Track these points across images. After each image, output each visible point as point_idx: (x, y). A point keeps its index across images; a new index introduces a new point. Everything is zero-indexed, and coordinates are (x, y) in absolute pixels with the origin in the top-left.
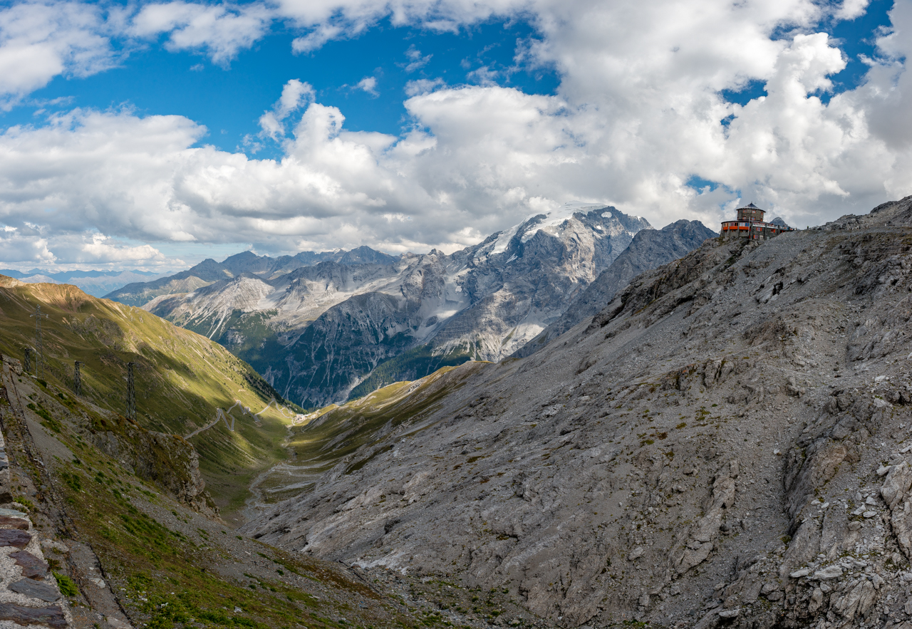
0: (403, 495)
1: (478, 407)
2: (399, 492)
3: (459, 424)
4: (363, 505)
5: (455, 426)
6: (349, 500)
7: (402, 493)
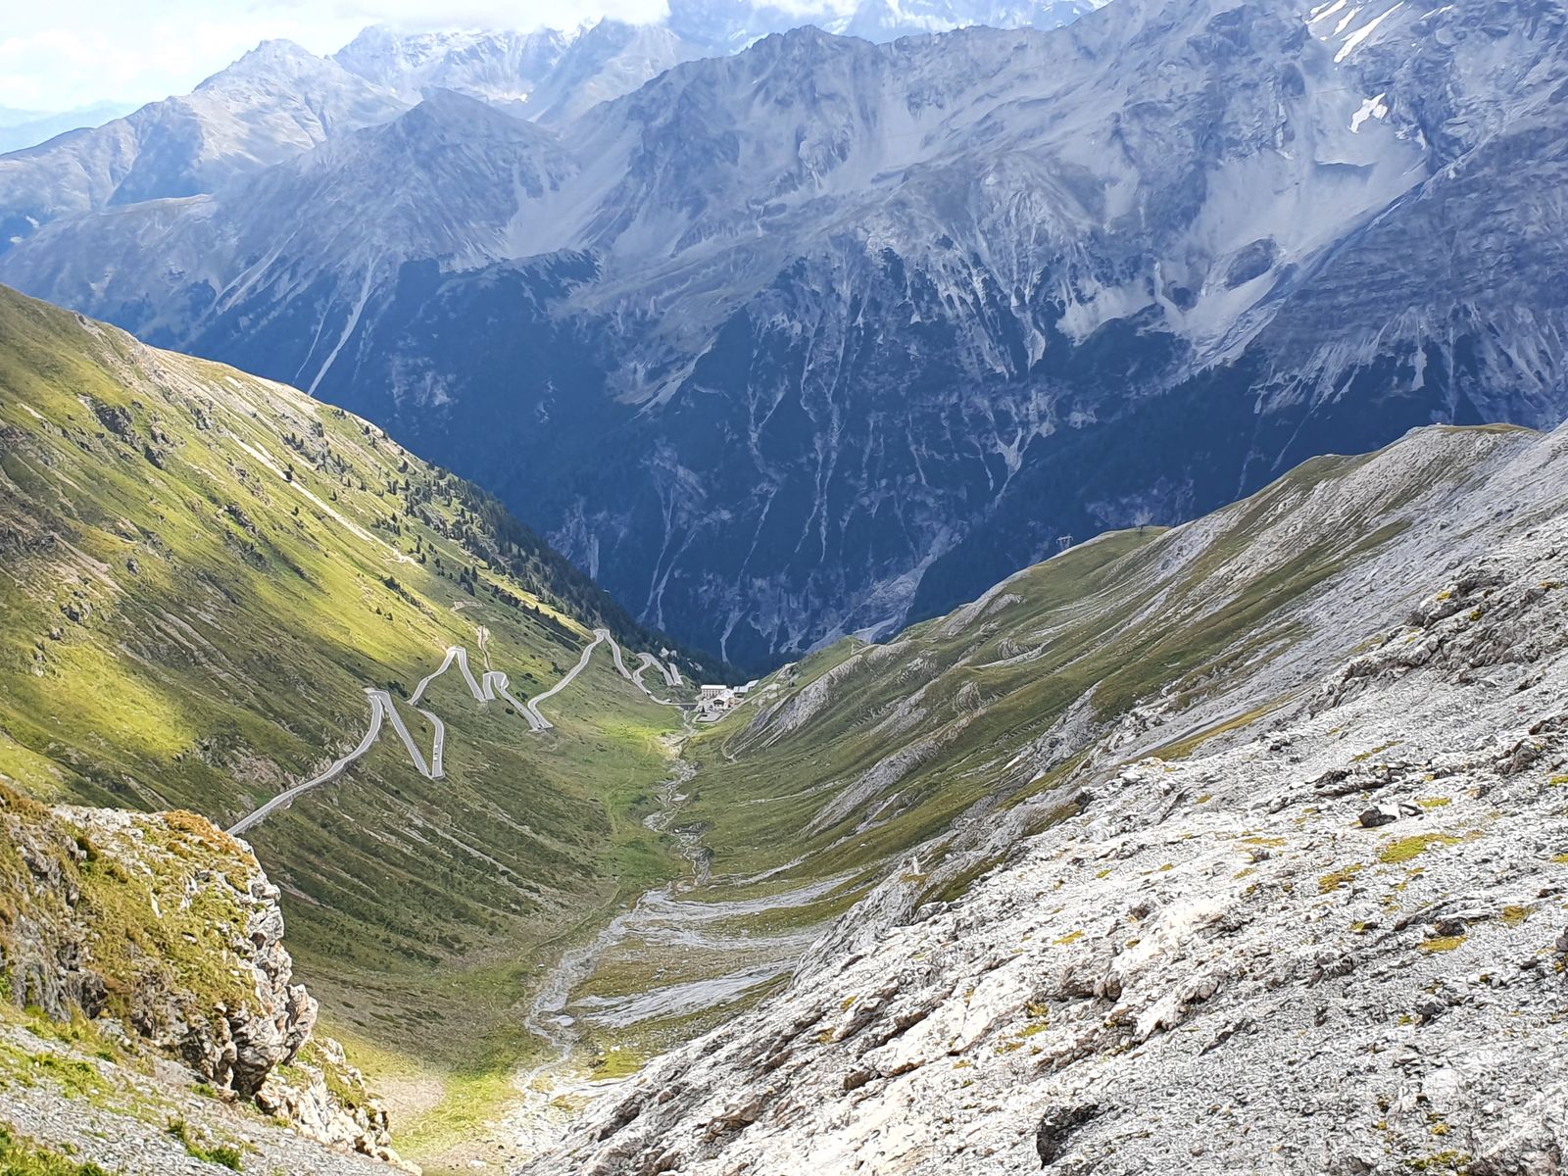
0: (1114, 1000)
1: (1449, 624)
2: (1098, 989)
3: (1367, 699)
4: (959, 1045)
5: (1346, 709)
6: (903, 1027)
7: (1112, 994)
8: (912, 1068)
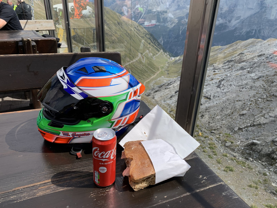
8: (170, 88)
